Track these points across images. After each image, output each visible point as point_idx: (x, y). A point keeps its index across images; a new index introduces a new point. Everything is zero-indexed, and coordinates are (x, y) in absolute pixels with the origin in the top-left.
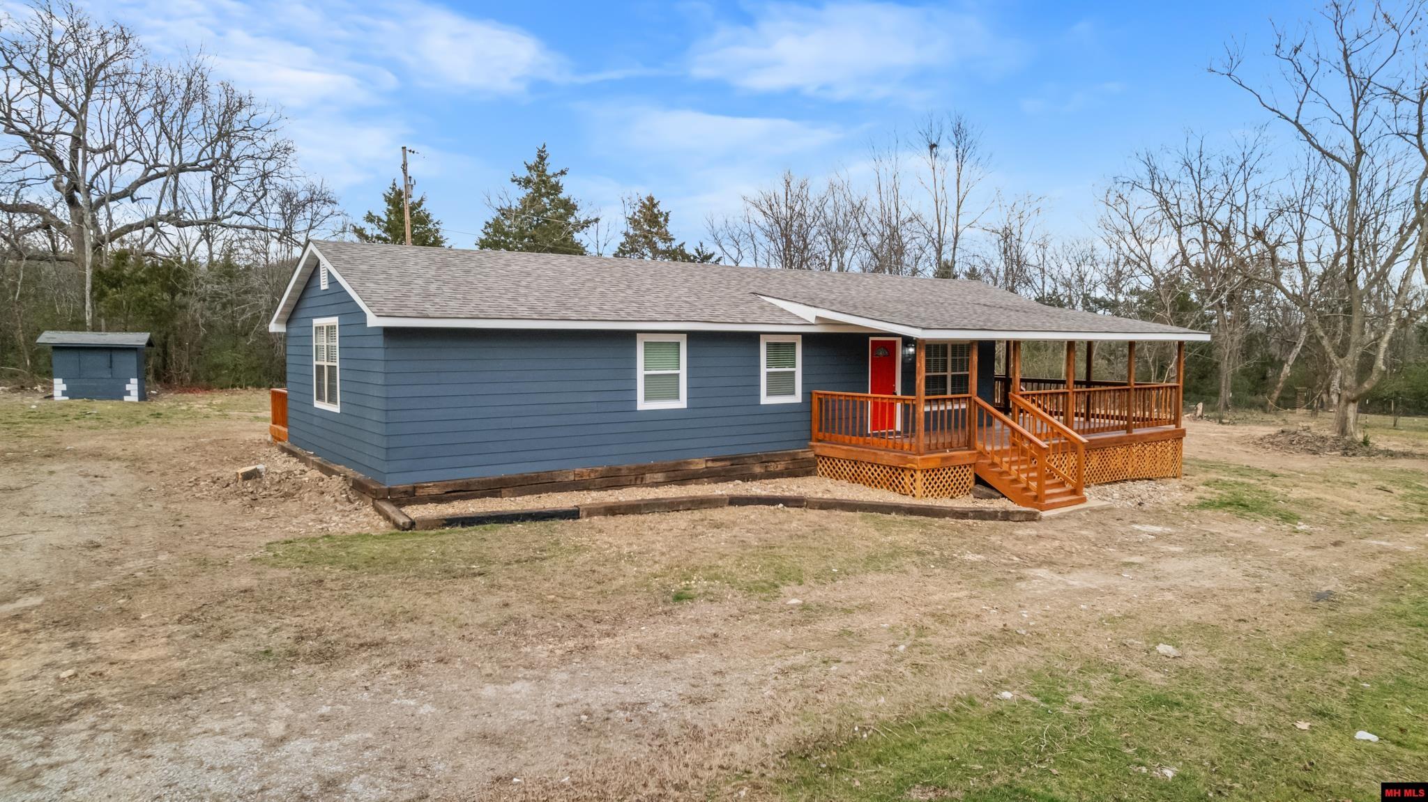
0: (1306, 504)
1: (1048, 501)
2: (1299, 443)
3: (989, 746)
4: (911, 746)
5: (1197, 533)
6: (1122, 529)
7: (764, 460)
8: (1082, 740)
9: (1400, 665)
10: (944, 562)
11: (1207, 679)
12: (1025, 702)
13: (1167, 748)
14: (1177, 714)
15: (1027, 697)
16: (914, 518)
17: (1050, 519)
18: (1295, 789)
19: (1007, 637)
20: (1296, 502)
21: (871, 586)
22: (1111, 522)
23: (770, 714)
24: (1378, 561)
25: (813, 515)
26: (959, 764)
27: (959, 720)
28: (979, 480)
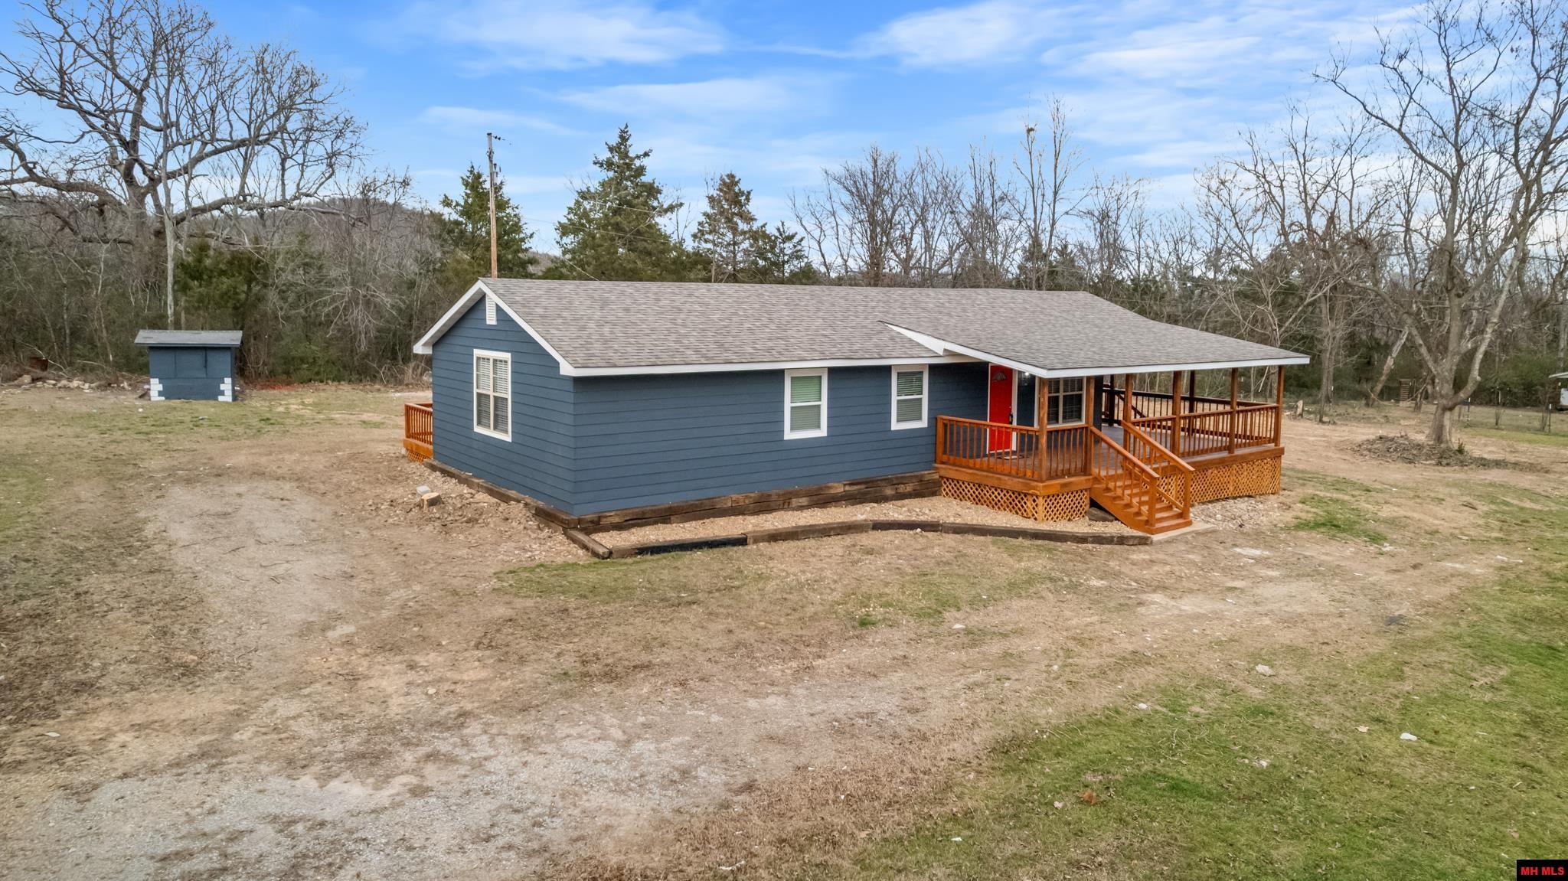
0: (1392, 522)
1: (1159, 525)
2: (1395, 450)
3: (1135, 744)
4: (1079, 744)
5: (1293, 556)
6: (1225, 553)
7: (894, 482)
8: (1201, 740)
9: (1446, 681)
10: (1073, 587)
11: (1294, 693)
12: (1157, 712)
13: (1262, 746)
14: (1271, 721)
15: (1158, 708)
16: (1040, 542)
17: (1160, 542)
18: (1351, 774)
19: (1137, 659)
20: (1385, 521)
21: (1015, 611)
22: (1215, 545)
23: (970, 721)
24: (1448, 584)
25: (950, 539)
26: (1116, 757)
27: (1110, 725)
28: (1094, 504)
